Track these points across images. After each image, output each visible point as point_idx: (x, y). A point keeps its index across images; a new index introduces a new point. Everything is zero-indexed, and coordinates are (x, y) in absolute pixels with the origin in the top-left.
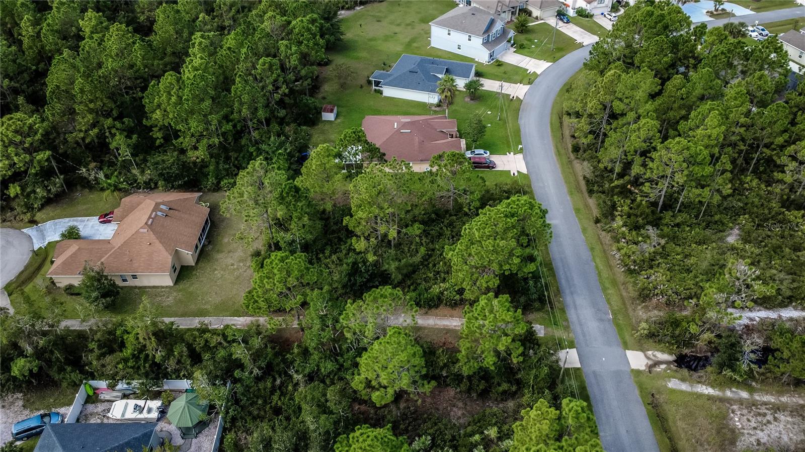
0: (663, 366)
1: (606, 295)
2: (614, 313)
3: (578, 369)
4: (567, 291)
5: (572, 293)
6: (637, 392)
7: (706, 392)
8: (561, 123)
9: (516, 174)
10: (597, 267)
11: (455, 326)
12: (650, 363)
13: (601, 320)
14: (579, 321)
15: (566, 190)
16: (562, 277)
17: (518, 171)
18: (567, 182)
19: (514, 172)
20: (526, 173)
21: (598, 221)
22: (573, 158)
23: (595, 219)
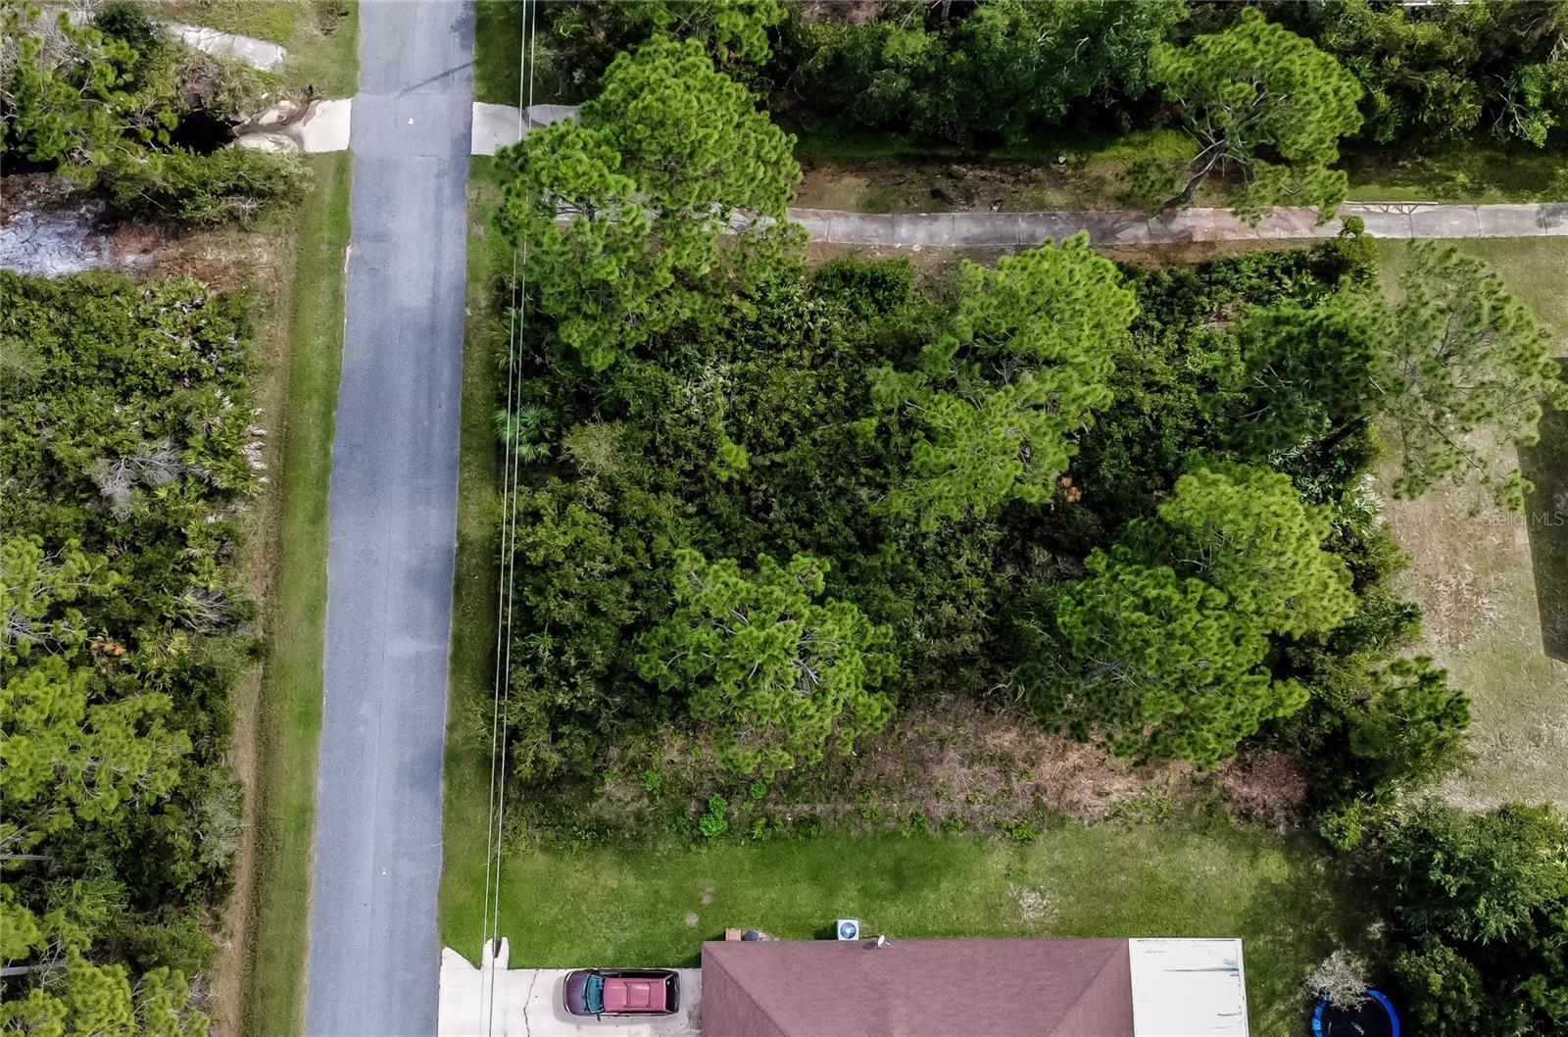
0: (270, 116)
1: (338, 323)
2: (336, 261)
3: (480, 99)
4: (445, 337)
5: (433, 329)
6: (362, 40)
7: (205, 33)
9: (488, 948)
10: (328, 433)
12: (297, 127)
13: (379, 238)
14: (439, 235)
15: (320, 832)
16: (443, 396)
17: (477, 965)
18: (300, 886)
19: (496, 960)
20: (447, 952)
21: (257, 653)
23: (257, 667)
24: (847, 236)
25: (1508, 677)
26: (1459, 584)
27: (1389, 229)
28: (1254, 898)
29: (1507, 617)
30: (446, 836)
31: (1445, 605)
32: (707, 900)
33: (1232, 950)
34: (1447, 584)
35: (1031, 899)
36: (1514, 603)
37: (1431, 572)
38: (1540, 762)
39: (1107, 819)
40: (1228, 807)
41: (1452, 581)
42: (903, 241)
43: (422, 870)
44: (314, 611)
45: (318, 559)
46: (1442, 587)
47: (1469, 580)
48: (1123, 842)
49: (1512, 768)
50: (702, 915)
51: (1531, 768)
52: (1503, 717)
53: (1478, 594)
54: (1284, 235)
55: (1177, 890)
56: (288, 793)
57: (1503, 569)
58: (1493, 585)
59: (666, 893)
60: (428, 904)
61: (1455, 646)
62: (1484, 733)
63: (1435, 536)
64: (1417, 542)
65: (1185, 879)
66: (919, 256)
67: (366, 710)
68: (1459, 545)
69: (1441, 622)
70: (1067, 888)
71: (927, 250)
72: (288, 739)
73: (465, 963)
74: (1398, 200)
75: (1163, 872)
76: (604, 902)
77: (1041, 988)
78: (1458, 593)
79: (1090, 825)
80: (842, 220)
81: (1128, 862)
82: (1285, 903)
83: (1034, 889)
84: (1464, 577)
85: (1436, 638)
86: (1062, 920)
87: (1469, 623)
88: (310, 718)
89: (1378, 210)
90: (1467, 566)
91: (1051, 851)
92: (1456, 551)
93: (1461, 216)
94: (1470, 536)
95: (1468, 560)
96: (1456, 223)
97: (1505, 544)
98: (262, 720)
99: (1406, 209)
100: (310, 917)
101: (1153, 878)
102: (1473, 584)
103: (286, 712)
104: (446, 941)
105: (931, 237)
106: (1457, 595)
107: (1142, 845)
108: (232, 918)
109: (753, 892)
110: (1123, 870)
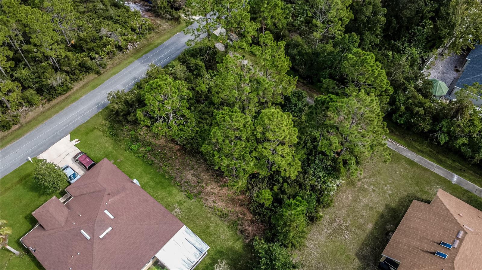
2: (175, 33)
10: (146, 53)
17: (71, 141)
18: (62, 109)
19: (75, 143)
20: (69, 135)
21: (98, 73)
22: (17, 126)
23: (96, 76)
25: (339, 254)
27: (390, 146)
29: (350, 240)
30: (91, 118)
31: (335, 225)
32: (118, 160)
33: (205, 247)
34: (340, 221)
35: (178, 210)
36: (355, 238)
37: (338, 216)
39: (210, 208)
40: (240, 227)
41: (342, 222)
43: (81, 120)
44: (114, 74)
45: (124, 68)
46: (338, 221)
47: (347, 225)
48: (209, 215)
50: (115, 162)
52: (329, 261)
53: (347, 229)
56: (77, 95)
57: (359, 229)
58: (353, 230)
59: (113, 154)
60: (76, 126)
61: (330, 236)
62: (320, 261)
63: (346, 209)
64: (340, 207)
65: (215, 234)
68: (351, 216)
69: (331, 228)
70: (187, 214)
73: (69, 139)
74: (397, 142)
75: (211, 228)
76: (102, 147)
77: (155, 216)
78: (341, 225)
79: (205, 206)
81: (206, 220)
82: (232, 258)
83: (180, 209)
84: (346, 223)
85: (326, 230)
87: (338, 234)
88: (94, 87)
89: (390, 141)
90: (349, 221)
91: (192, 205)
92: (349, 216)
93: (412, 154)
94: (356, 216)
95: (350, 220)
96: (409, 155)
97: (364, 224)
98: (87, 83)
99: (398, 145)
100: (57, 114)
101: (208, 228)
102: (348, 226)
103: (92, 84)
104: (70, 134)
107: (212, 219)
108: (47, 106)
109: (128, 166)
110: (203, 221)
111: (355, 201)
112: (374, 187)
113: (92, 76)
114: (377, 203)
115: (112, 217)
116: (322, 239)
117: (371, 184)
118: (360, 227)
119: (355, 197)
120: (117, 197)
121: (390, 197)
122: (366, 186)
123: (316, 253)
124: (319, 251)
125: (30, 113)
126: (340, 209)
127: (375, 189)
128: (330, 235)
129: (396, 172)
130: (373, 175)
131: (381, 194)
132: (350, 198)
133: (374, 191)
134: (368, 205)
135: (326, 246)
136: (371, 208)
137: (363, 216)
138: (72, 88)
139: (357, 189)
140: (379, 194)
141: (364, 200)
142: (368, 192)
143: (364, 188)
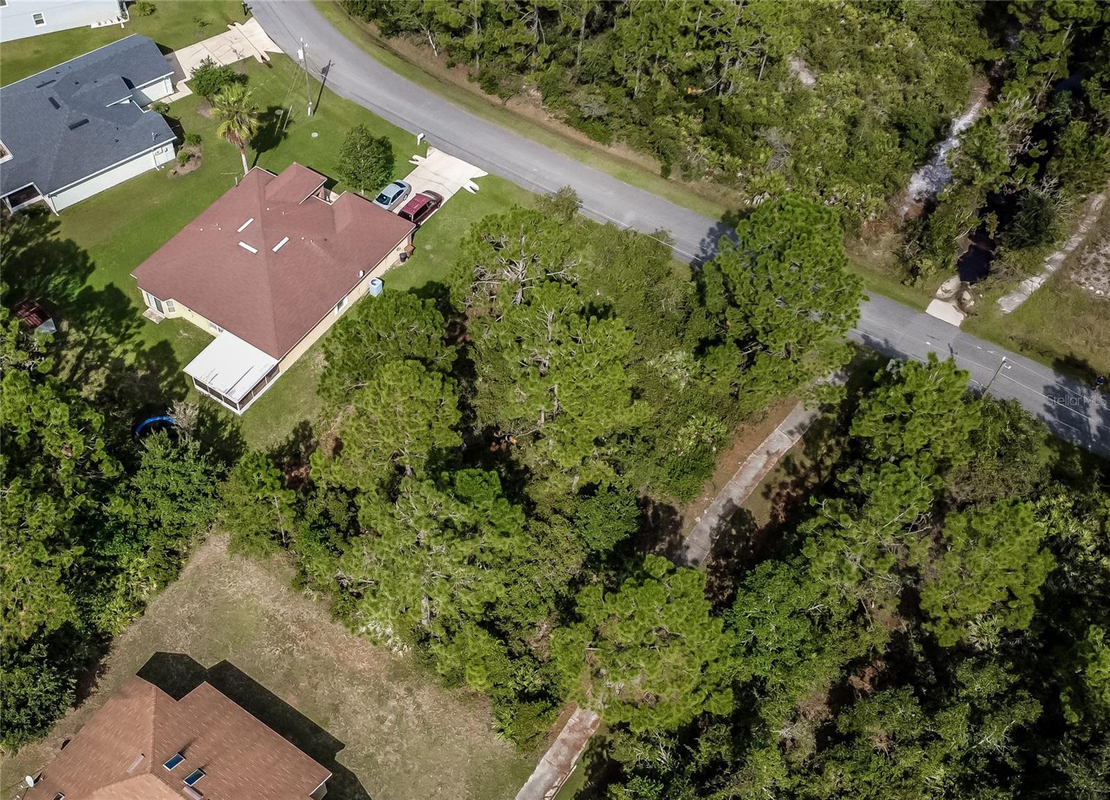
0: (967, 296)
8: (396, 54)
9: (477, 187)
11: (765, 466)
12: (955, 303)
17: (473, 180)
18: (551, 146)
19: (469, 186)
20: (486, 174)
21: (666, 172)
22: (498, 101)
23: (659, 172)
24: (728, 491)
26: (297, 645)
27: (530, 789)
28: (245, 443)
29: (260, 655)
31: (293, 629)
32: (432, 256)
33: (236, 396)
34: (302, 639)
36: (263, 666)
37: (314, 637)
38: (180, 611)
41: (302, 643)
42: (707, 516)
43: (525, 181)
44: (673, 199)
46: (304, 635)
47: (296, 654)
49: (191, 595)
50: (426, 251)
51: (182, 606)
52: (217, 613)
53: (284, 651)
54: (571, 721)
55: (277, 418)
57: (285, 675)
58: (282, 663)
59: (447, 245)
60: (510, 177)
61: (269, 618)
62: (218, 597)
63: (332, 654)
66: (692, 517)
67: (611, 193)
68: (317, 663)
69: (287, 620)
71: (694, 524)
72: (619, 168)
73: (477, 177)
75: (290, 417)
78: (294, 641)
80: (741, 495)
81: (306, 408)
84: (298, 651)
85: (282, 611)
86: (306, 367)
87: (274, 634)
88: (623, 176)
90: (303, 657)
92: (315, 658)
94: (316, 672)
95: (305, 660)
97: (297, 688)
100: (536, 144)
101: (291, 412)
102: (291, 654)
103: (631, 172)
104: (490, 175)
105: (700, 531)
106: (293, 639)
107: (308, 417)
108: (556, 124)
109: (420, 272)
110: (305, 403)
111: (354, 677)
112: (390, 721)
113: (656, 165)
114: (348, 722)
115: (275, 249)
116: (265, 602)
117: (400, 716)
118: (289, 677)
119: (362, 676)
120: (322, 253)
121: (367, 756)
122: (393, 703)
123: (234, 589)
124: (240, 596)
125: (531, 107)
126: (330, 640)
127: (388, 723)
128: (272, 618)
129: (440, 784)
130: (426, 726)
131: (372, 736)
132: (361, 666)
133: (381, 720)
134: (342, 702)
135: (248, 609)
136: (336, 709)
137: (315, 687)
138: (610, 145)
139: (385, 682)
140: (373, 732)
141: (354, 695)
142: (376, 705)
143: (388, 698)
